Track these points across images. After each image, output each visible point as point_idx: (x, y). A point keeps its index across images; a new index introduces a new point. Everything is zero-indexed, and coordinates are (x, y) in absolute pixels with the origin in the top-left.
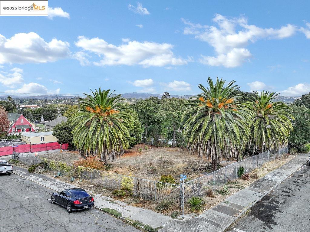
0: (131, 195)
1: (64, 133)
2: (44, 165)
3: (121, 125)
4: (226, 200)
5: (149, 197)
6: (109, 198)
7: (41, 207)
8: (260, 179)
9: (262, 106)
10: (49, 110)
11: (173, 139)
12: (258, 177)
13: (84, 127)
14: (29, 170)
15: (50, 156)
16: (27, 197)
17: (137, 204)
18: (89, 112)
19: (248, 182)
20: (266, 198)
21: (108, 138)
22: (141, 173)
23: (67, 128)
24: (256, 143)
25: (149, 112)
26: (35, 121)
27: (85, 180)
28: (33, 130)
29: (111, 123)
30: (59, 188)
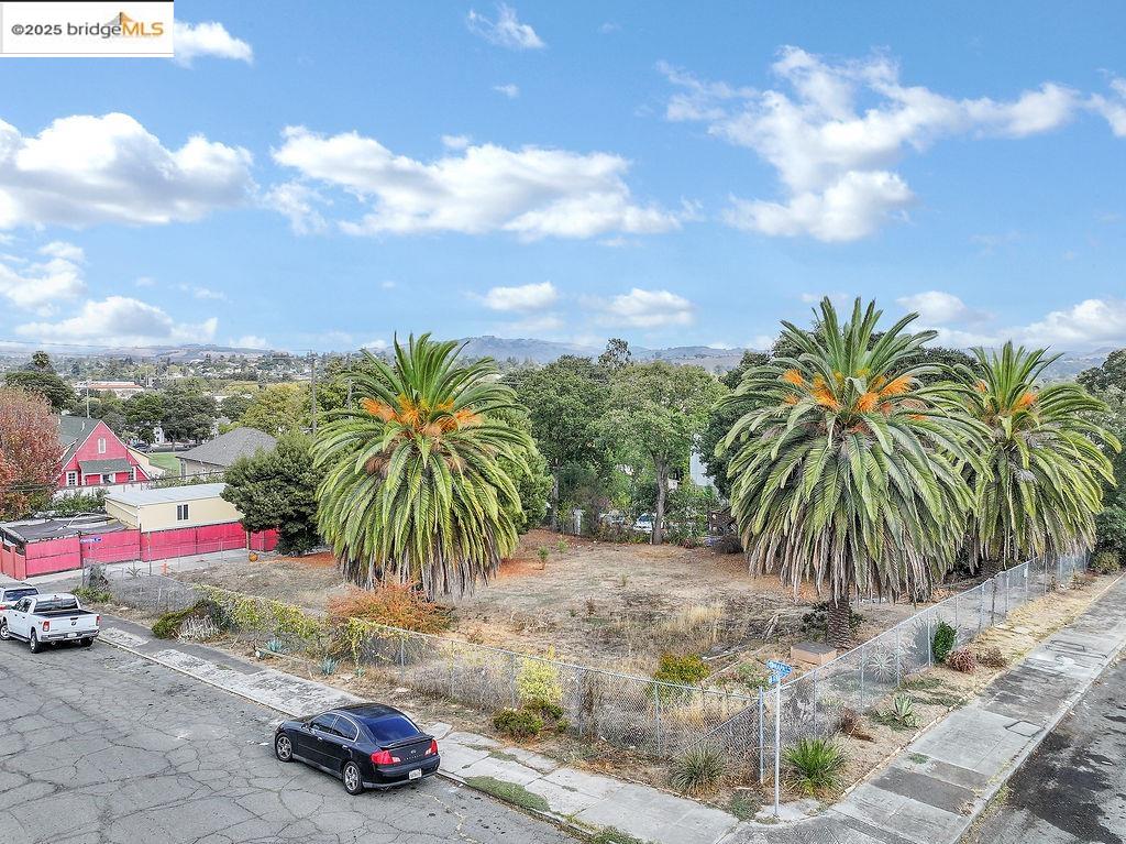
0: (561, 730)
1: (267, 492)
2: (211, 612)
3: (494, 469)
4: (913, 749)
5: (632, 737)
6: (483, 741)
7: (243, 773)
8: (1014, 666)
9: (999, 399)
10: (184, 401)
11: (655, 515)
12: (1004, 661)
13: (360, 474)
14: (155, 629)
15: (216, 575)
16: (182, 734)
17: (594, 762)
18: (378, 420)
19: (973, 679)
20: (1054, 742)
21: (448, 516)
22: (564, 641)
23: (278, 473)
24: (981, 534)
25: (567, 415)
26: (131, 442)
27: (374, 671)
28: (142, 478)
29: (457, 460)
30: (287, 697)
